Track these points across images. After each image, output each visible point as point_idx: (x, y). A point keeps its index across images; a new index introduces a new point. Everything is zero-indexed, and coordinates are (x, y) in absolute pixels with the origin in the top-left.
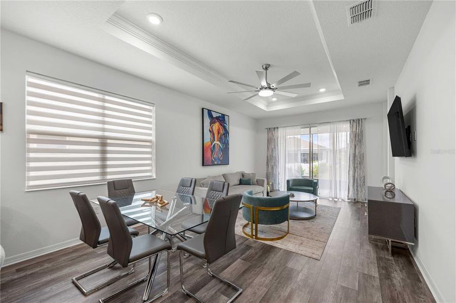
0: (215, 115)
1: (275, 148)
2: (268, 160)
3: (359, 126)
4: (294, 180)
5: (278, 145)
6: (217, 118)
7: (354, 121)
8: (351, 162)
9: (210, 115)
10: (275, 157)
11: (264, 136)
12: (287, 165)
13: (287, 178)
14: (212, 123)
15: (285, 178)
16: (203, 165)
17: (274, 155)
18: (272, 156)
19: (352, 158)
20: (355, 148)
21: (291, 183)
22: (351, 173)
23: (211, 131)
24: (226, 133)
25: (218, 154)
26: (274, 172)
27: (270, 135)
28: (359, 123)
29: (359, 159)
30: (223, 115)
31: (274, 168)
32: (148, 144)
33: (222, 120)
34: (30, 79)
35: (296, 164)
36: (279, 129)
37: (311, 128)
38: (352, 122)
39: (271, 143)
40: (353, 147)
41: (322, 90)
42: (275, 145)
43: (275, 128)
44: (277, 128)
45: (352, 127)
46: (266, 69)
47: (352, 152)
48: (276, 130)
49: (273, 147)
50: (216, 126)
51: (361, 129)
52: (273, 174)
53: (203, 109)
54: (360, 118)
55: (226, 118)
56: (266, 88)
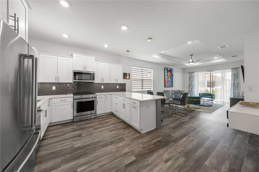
0: (168, 69)
1: (193, 80)
2: (189, 85)
3: (236, 70)
4: (202, 93)
5: (194, 79)
6: (169, 70)
7: (233, 68)
8: (232, 87)
9: (167, 70)
10: (193, 84)
11: (188, 76)
12: (199, 88)
13: (199, 93)
14: (168, 72)
15: (198, 92)
16: (165, 87)
17: (192, 83)
18: (191, 84)
19: (232, 85)
20: (234, 80)
21: (201, 94)
22: (232, 91)
23: (167, 75)
24: (172, 75)
25: (170, 83)
26: (193, 91)
27: (190, 75)
28: (236, 69)
29: (236, 85)
30: (171, 69)
31: (192, 88)
32: (150, 80)
33: (171, 71)
34: (133, 67)
35: (204, 88)
36: (195, 73)
37: (211, 72)
38: (233, 69)
39: (191, 78)
40: (233, 80)
41: (216, 58)
42: (193, 79)
43: (193, 72)
44: (194, 72)
45: (232, 71)
46: (191, 56)
47: (233, 82)
48: (193, 73)
49: (192, 80)
50: (169, 73)
51: (238, 72)
52: (192, 91)
53: (165, 68)
54: (237, 67)
55: (172, 70)
56: (192, 62)
